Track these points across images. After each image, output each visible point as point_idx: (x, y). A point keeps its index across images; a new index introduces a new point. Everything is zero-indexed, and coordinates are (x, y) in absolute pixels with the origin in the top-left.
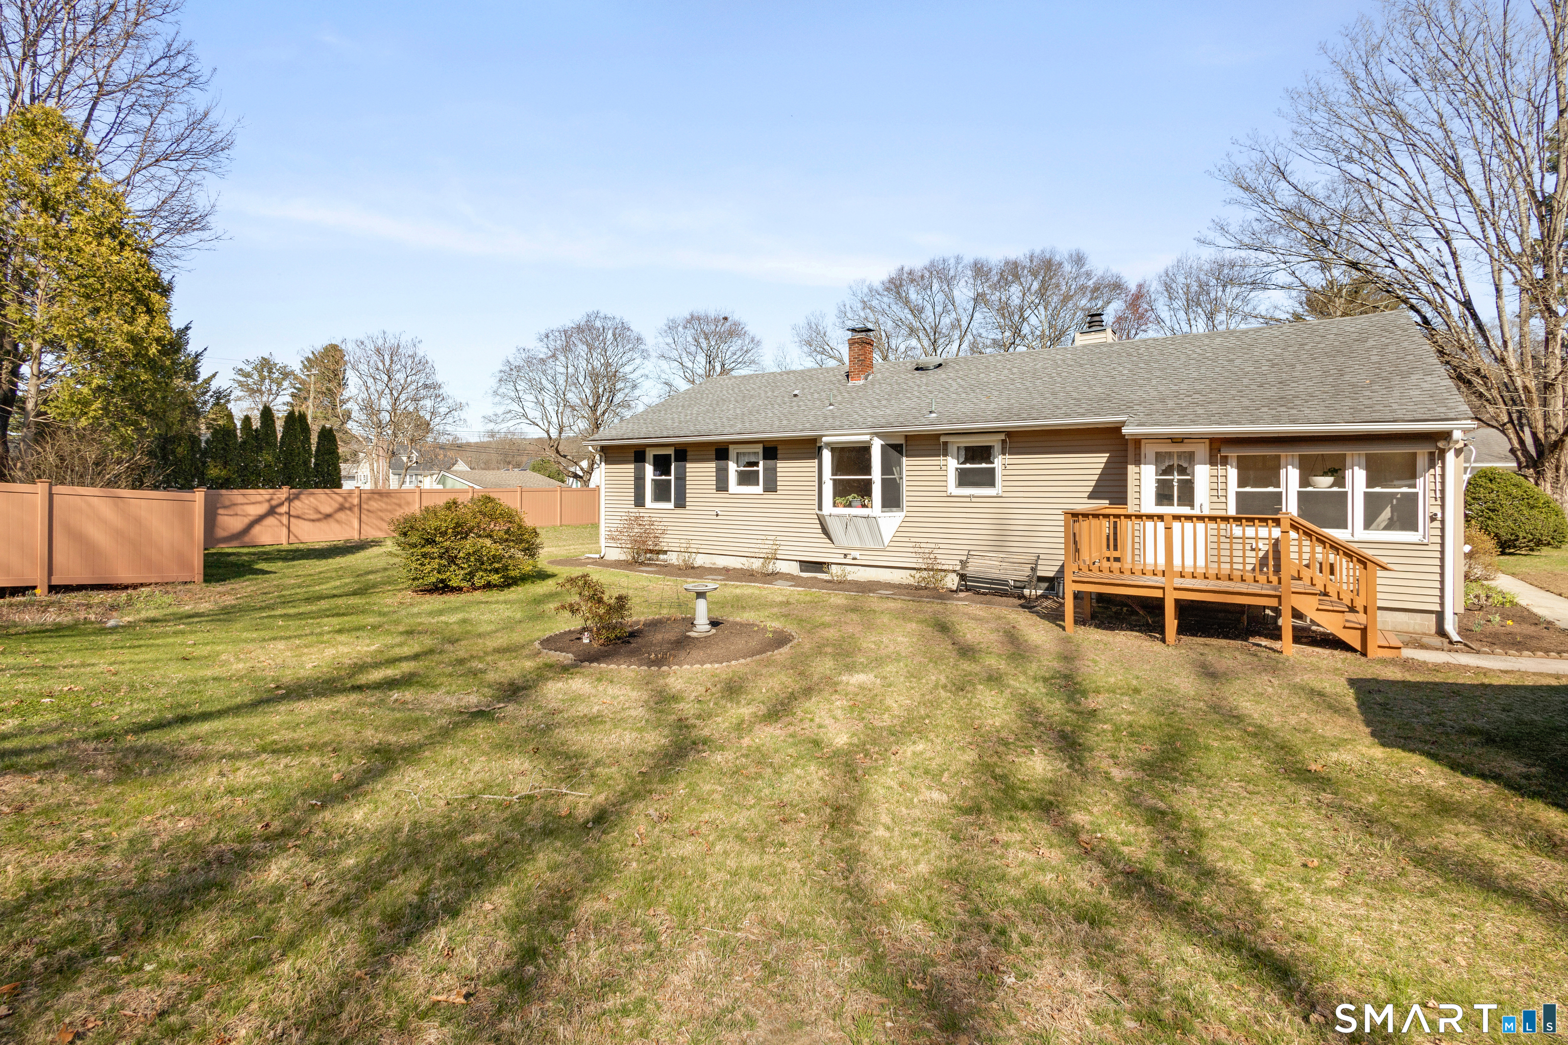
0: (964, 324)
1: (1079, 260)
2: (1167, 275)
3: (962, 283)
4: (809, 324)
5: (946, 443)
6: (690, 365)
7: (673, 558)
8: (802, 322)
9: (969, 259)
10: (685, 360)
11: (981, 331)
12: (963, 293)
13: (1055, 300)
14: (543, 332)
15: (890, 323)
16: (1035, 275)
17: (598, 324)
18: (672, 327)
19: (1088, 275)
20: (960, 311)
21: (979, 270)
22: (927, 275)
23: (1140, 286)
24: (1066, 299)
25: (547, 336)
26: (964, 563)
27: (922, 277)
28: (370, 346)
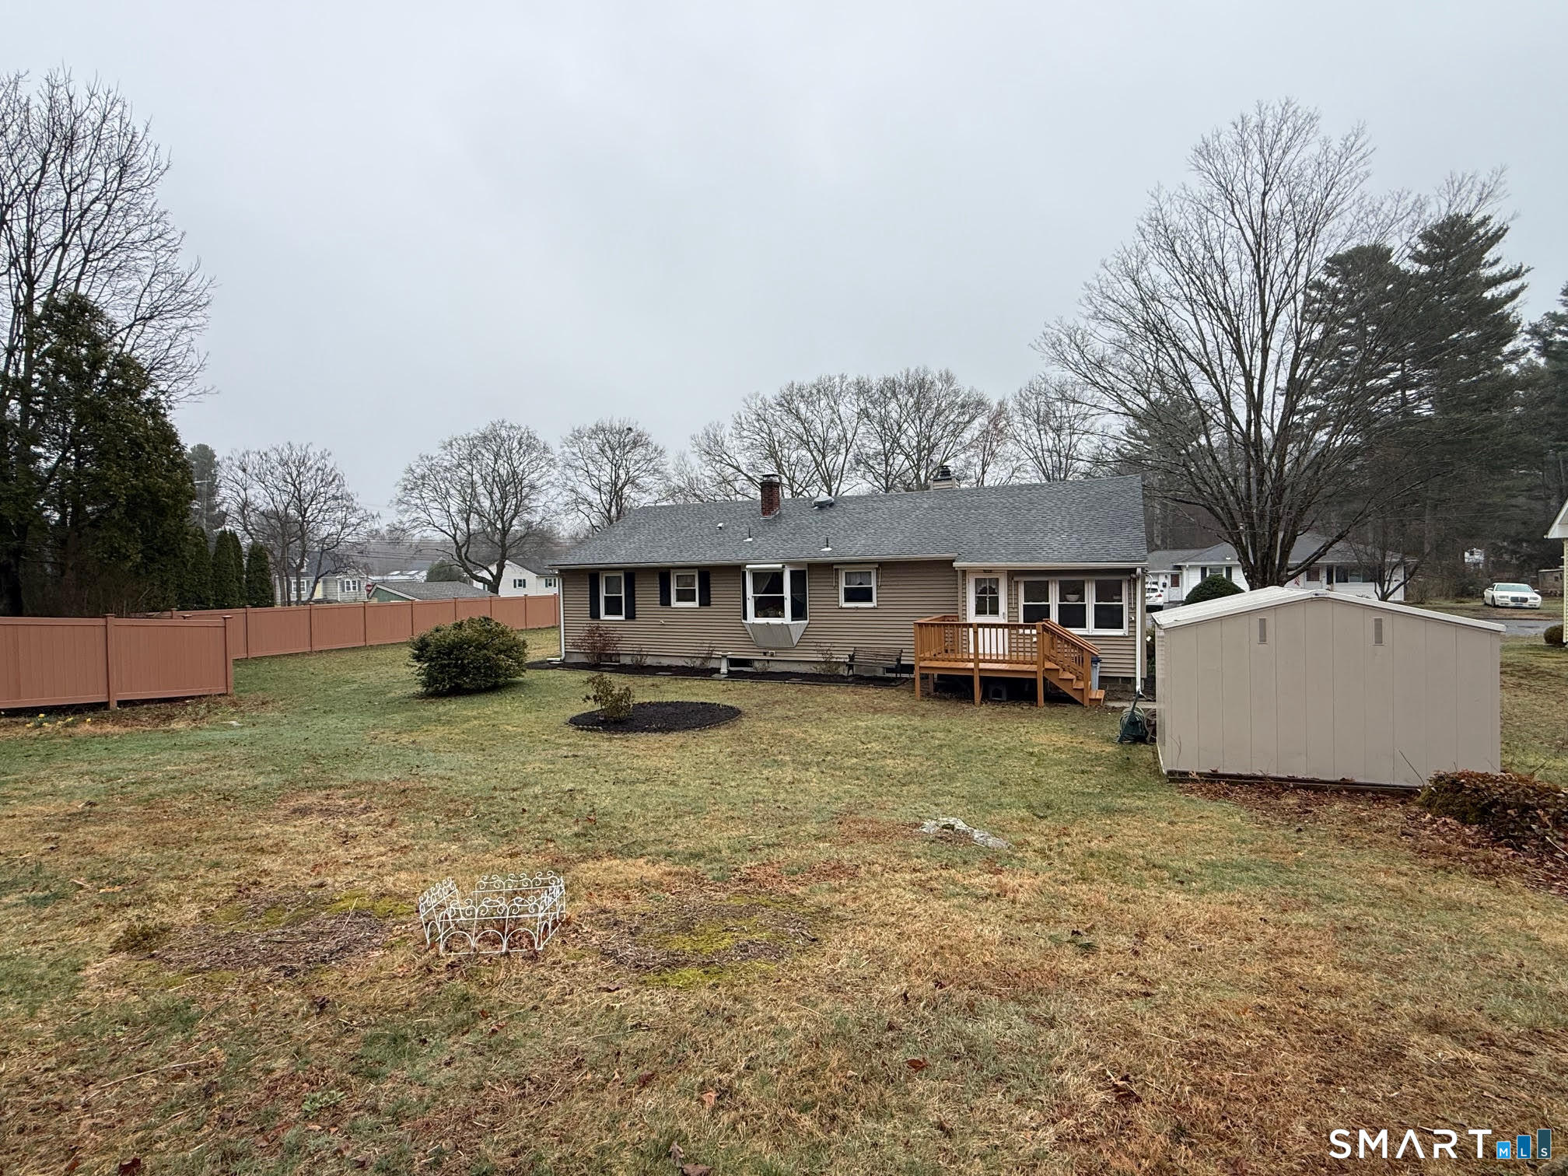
0: (849, 436)
1: (948, 379)
2: (1021, 395)
3: (847, 399)
4: (707, 434)
5: (837, 570)
6: (596, 473)
7: (626, 660)
8: (700, 433)
9: (852, 378)
10: (591, 468)
11: (865, 441)
12: (848, 409)
13: (930, 414)
14: (447, 440)
15: (782, 434)
16: (910, 392)
17: (504, 433)
18: (578, 436)
19: (956, 393)
20: (846, 424)
21: (862, 389)
22: (814, 391)
23: (1001, 404)
24: (939, 413)
25: (451, 445)
26: (852, 658)
27: (811, 393)
28: (274, 457)
